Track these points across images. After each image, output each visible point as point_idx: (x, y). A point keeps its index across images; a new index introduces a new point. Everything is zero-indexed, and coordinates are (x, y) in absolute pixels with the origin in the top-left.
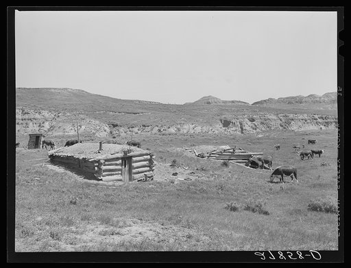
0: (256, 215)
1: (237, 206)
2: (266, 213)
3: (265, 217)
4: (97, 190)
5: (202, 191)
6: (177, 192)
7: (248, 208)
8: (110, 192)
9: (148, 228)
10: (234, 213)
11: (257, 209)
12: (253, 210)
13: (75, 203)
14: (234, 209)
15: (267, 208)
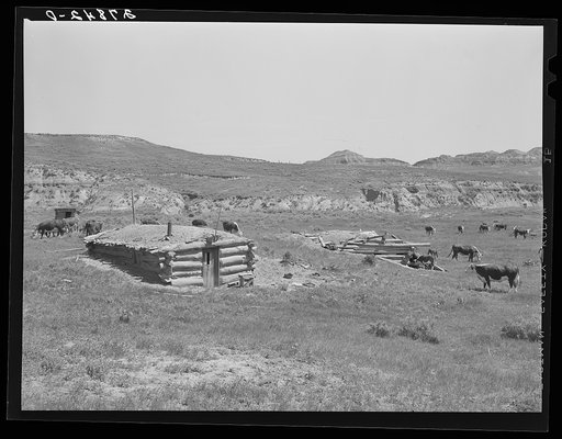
0: (417, 343)
1: (388, 328)
2: (434, 341)
3: (432, 346)
4: (163, 300)
5: (331, 304)
6: (291, 306)
7: (404, 333)
8: (184, 304)
9: (244, 362)
10: (382, 341)
11: (420, 333)
12: (413, 336)
13: (127, 320)
14: (382, 334)
15: (436, 334)
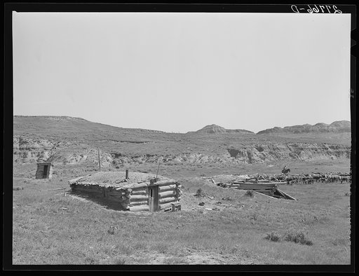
0: (298, 246)
1: (280, 236)
2: (309, 243)
3: (310, 247)
4: (129, 220)
5: (237, 222)
6: (211, 222)
7: (289, 239)
8: (142, 222)
10: (277, 243)
11: (299, 239)
12: (295, 241)
13: (113, 233)
14: (275, 239)
15: (308, 238)
